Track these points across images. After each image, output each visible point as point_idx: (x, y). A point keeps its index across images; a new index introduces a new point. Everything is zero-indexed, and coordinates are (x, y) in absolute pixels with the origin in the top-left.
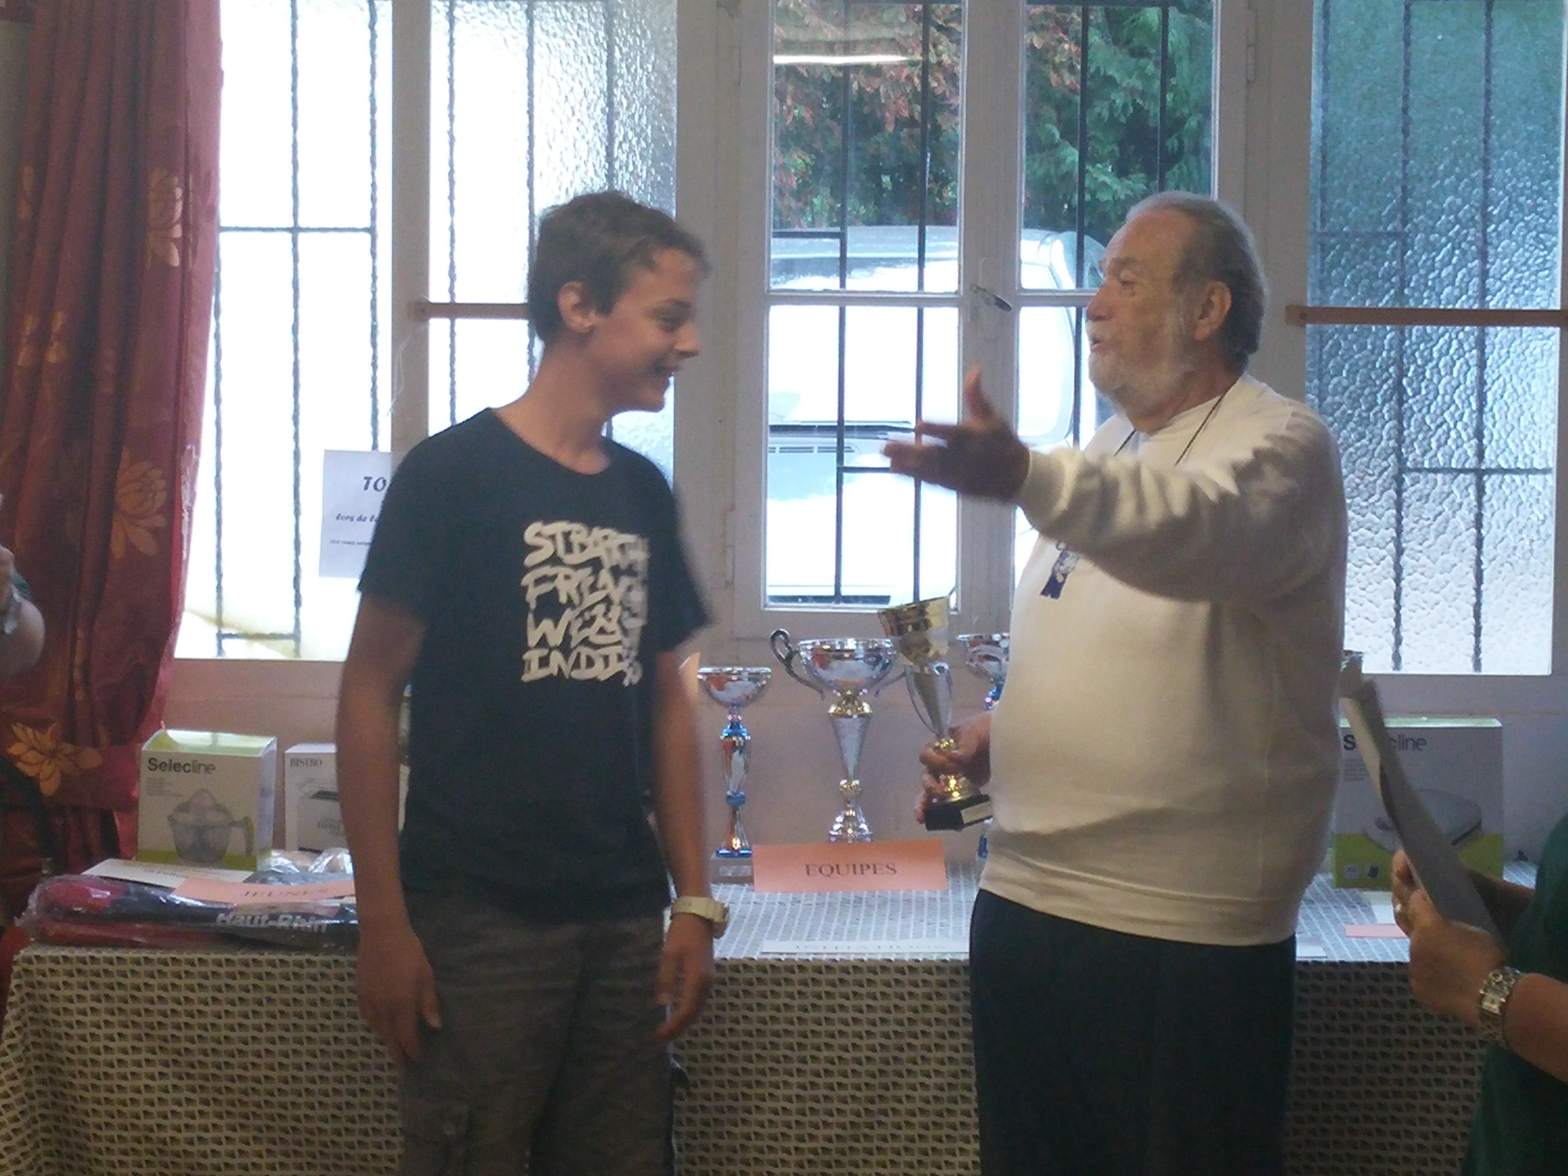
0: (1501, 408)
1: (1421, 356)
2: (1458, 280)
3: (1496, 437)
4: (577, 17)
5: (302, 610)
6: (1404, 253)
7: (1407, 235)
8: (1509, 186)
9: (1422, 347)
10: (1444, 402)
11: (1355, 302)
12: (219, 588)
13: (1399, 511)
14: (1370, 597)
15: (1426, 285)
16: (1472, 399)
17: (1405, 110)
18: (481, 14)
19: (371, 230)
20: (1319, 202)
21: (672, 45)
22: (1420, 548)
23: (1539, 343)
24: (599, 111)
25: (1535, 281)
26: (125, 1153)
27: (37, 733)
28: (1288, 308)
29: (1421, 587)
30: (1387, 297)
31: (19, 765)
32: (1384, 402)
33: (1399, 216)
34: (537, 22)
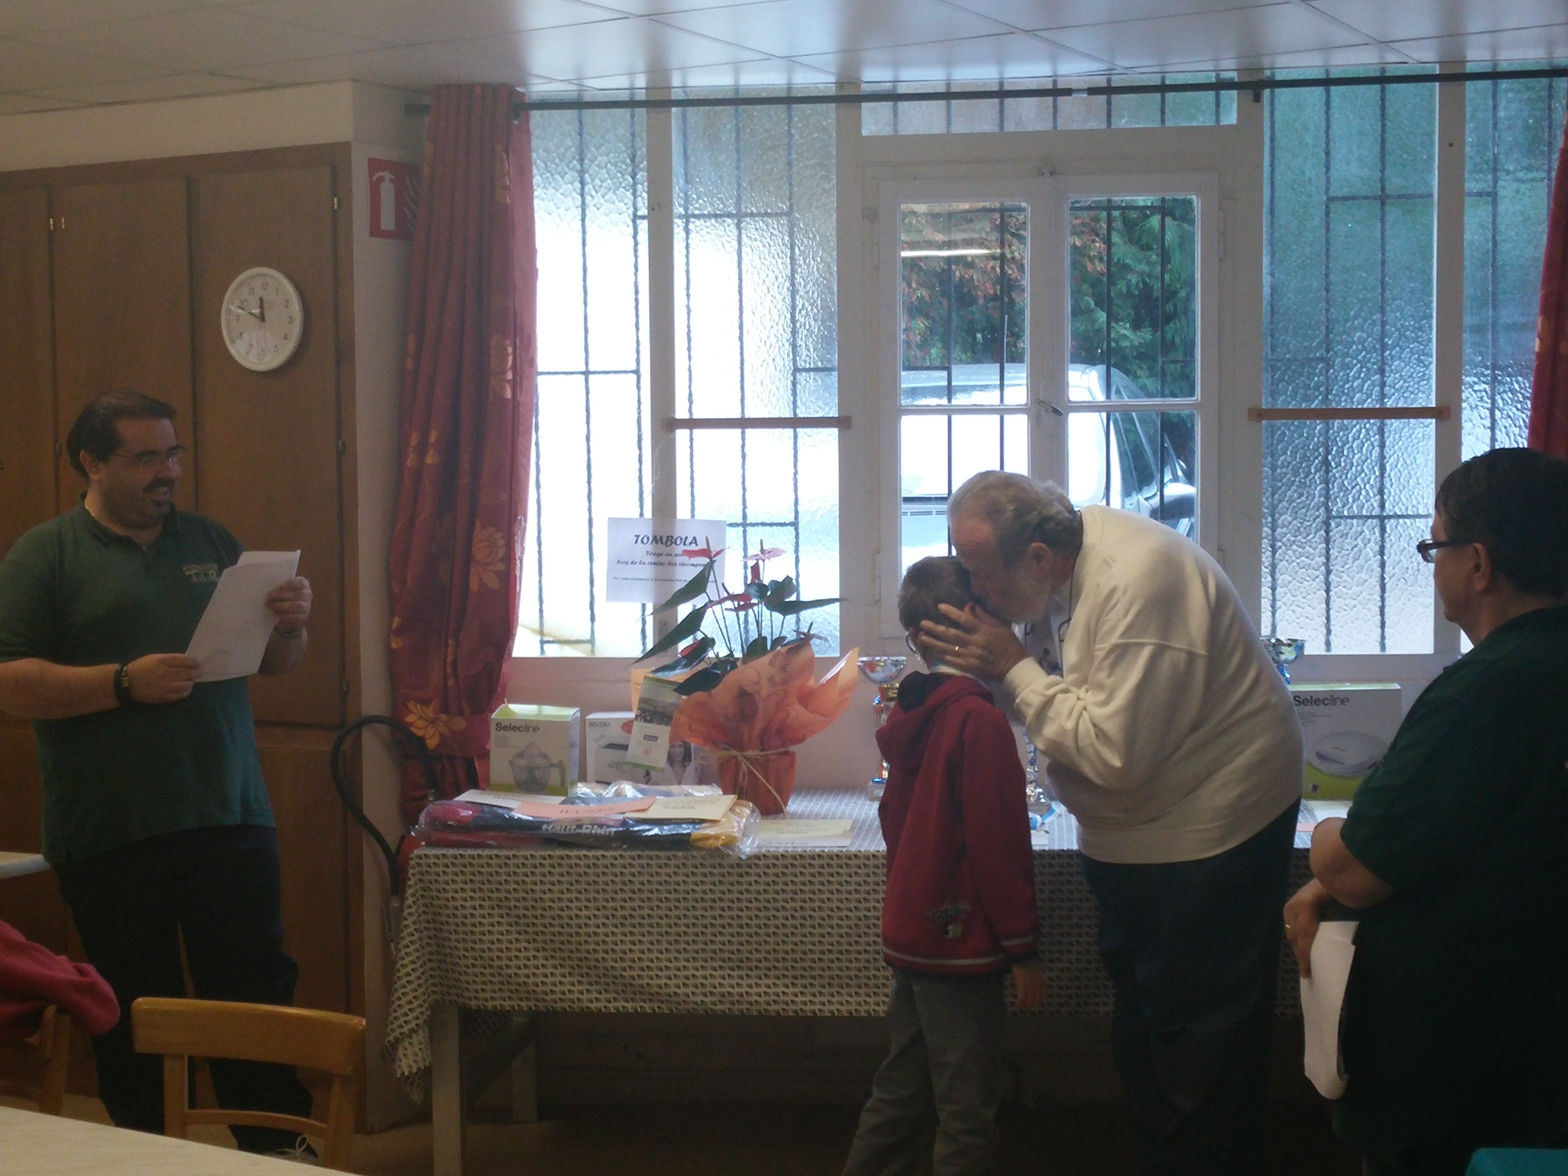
0: (1396, 474)
1: (1341, 440)
2: (1365, 388)
3: (1393, 494)
4: (770, 227)
5: (596, 624)
6: (1327, 371)
7: (1330, 359)
8: (1398, 325)
9: (1341, 434)
10: (1357, 471)
11: (1295, 405)
12: (541, 611)
13: (1327, 545)
14: (1309, 603)
15: (1343, 392)
16: (1376, 468)
17: (1327, 275)
18: (707, 227)
19: (637, 372)
20: (1270, 339)
21: (833, 244)
22: (1342, 569)
23: (1421, 430)
24: (785, 289)
25: (1418, 388)
26: (485, 983)
27: (424, 708)
28: (1249, 410)
29: (1344, 596)
30: (1316, 402)
31: (412, 729)
32: (1316, 471)
33: (1324, 346)
34: (744, 232)
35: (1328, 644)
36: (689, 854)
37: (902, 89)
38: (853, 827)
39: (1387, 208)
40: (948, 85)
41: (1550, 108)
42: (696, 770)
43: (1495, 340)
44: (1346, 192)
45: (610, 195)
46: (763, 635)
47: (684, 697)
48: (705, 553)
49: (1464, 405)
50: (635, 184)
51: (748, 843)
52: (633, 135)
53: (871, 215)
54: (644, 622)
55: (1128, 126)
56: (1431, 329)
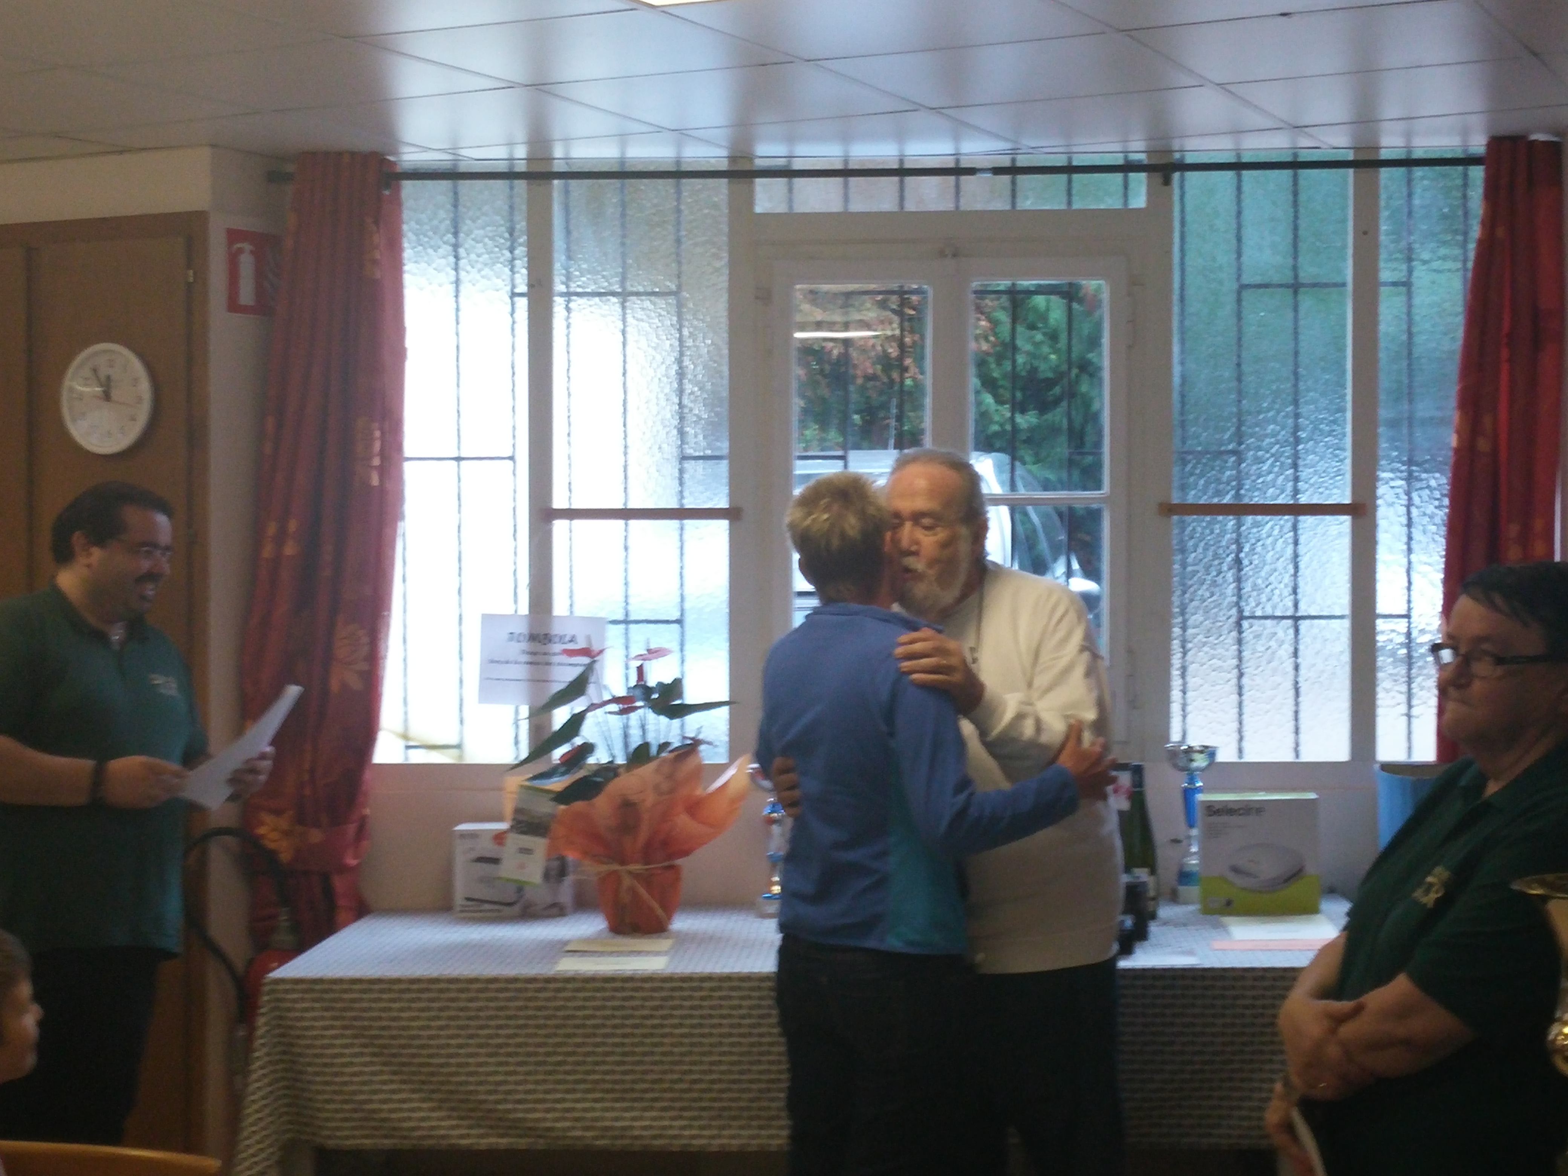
0: (1310, 573)
1: (1254, 537)
2: (1278, 483)
3: (1307, 593)
4: (657, 307)
5: (464, 725)
6: (1240, 465)
7: (1242, 452)
8: (1312, 418)
9: (1254, 530)
10: (1270, 569)
11: (1207, 500)
12: (406, 713)
13: (1240, 646)
14: (1221, 707)
15: (1256, 487)
16: (1290, 567)
18: (590, 306)
19: (513, 459)
20: (1180, 429)
21: (725, 325)
22: (1255, 672)
23: (1336, 527)
24: (673, 373)
25: (1332, 484)
27: (277, 819)
28: (1161, 505)
29: (1257, 700)
30: (1228, 496)
31: (265, 842)
32: (1230, 569)
33: (1236, 439)
35: (1240, 751)
37: (798, 165)
39: (1300, 297)
40: (846, 162)
41: (1465, 197)
42: (574, 886)
43: (1411, 434)
44: (1258, 280)
45: (486, 271)
46: (648, 740)
47: (562, 807)
48: (585, 652)
49: (1380, 501)
50: (513, 259)
52: (512, 207)
53: (764, 296)
54: (518, 728)
55: (1033, 207)
56: (1346, 423)
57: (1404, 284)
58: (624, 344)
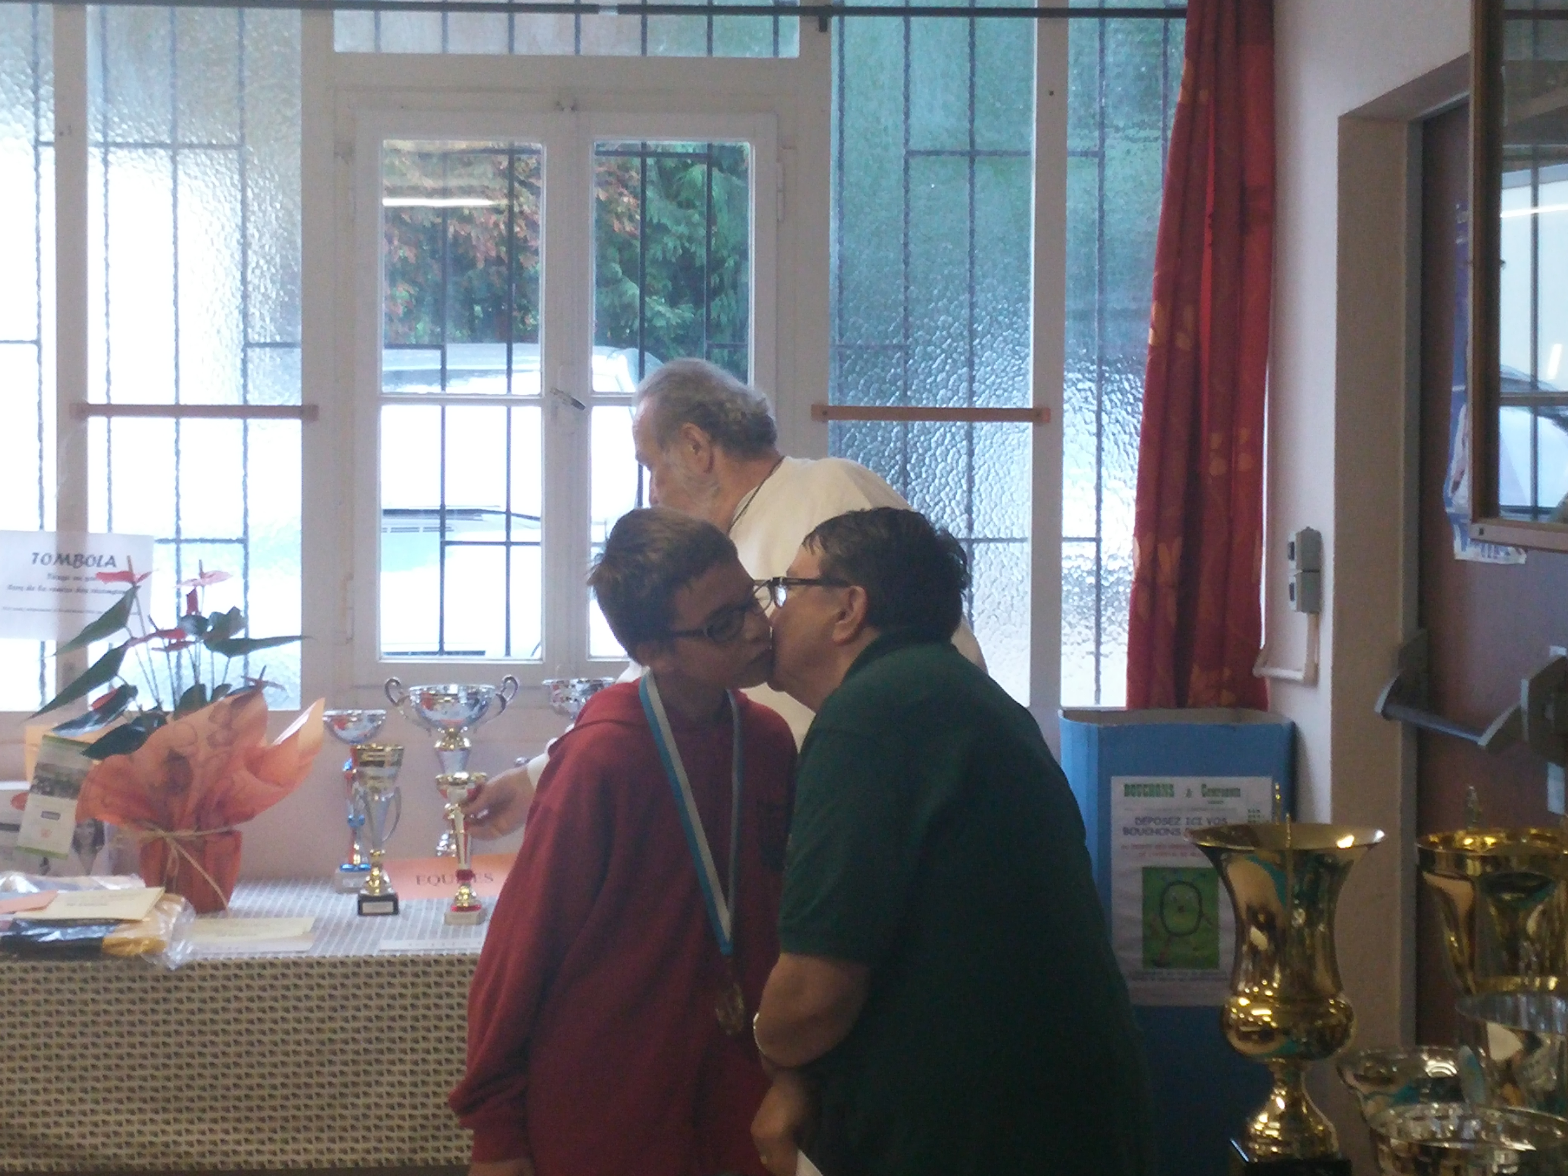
0: (986, 489)
1: (922, 446)
2: (951, 383)
3: (982, 512)
4: (215, 162)
6: (906, 362)
7: (909, 347)
8: (990, 308)
9: (922, 438)
10: (940, 484)
11: (868, 402)
15: (925, 388)
16: (963, 481)
17: (906, 245)
18: (132, 159)
19: (37, 343)
20: (837, 321)
21: (297, 185)
23: (1017, 436)
24: (234, 242)
25: (1013, 385)
28: (813, 407)
30: (893, 398)
33: (902, 331)
34: (180, 167)
36: (100, 964)
38: (315, 928)
39: (976, 166)
41: (1165, 54)
42: (110, 857)
43: (1102, 328)
44: (928, 145)
46: (202, 681)
47: (96, 762)
48: (127, 576)
49: (1066, 406)
50: (37, 100)
51: (179, 948)
52: (35, 38)
53: (345, 152)
54: (43, 665)
55: (667, 54)
56: (1028, 315)
57: (1095, 154)
58: (175, 206)
